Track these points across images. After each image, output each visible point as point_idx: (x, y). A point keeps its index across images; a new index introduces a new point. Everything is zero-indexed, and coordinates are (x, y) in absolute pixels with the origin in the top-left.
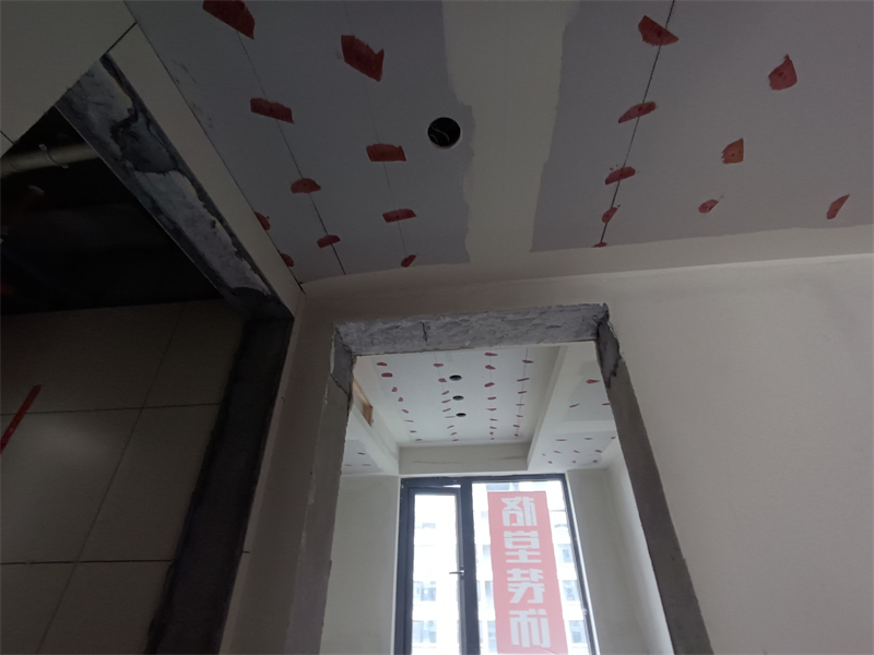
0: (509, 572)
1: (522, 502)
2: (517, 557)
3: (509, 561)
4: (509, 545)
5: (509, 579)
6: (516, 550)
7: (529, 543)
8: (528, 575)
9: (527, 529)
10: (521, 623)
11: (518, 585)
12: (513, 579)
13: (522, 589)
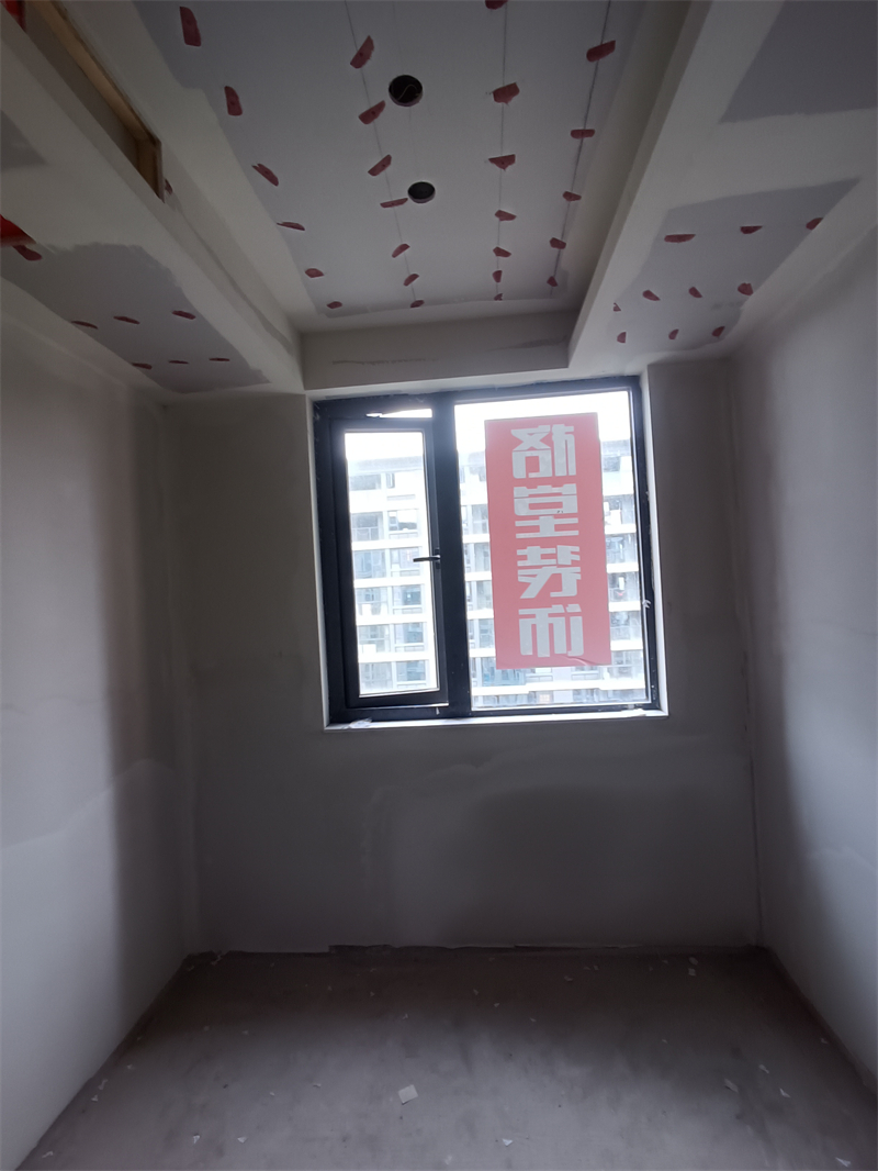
0: (520, 552)
1: (550, 434)
2: (536, 529)
3: (521, 536)
4: (521, 508)
5: (520, 563)
6: (536, 517)
7: (559, 505)
8: (554, 556)
9: (556, 481)
10: (536, 625)
11: (534, 572)
12: (528, 563)
13: (543, 575)
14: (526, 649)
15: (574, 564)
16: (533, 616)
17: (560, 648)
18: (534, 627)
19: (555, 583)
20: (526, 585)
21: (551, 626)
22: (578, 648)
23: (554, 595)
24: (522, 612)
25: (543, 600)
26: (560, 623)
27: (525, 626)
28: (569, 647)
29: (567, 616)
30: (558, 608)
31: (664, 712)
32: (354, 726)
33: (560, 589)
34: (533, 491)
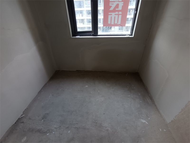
11: (113, 3)
13: (115, 4)
14: (109, 22)
15: (122, 1)
16: (111, 15)
17: (116, 22)
18: (111, 17)
19: (117, 6)
20: (111, 6)
21: (115, 17)
22: (119, 23)
23: (117, 9)
24: (109, 13)
25: (114, 11)
26: (117, 16)
27: (110, 16)
28: (118, 22)
29: (118, 15)
30: (117, 13)
31: (133, 36)
32: (77, 37)
33: (118, 8)
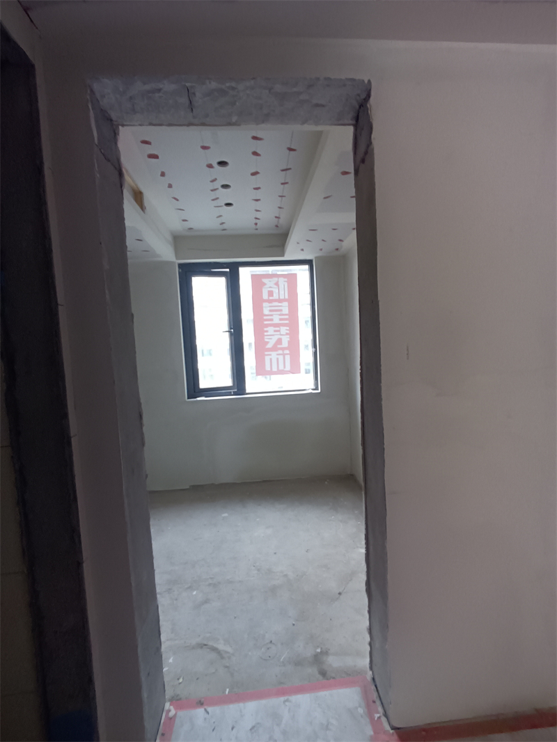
0: (265, 329)
1: (278, 282)
2: (272, 320)
3: (266, 322)
4: (266, 311)
5: (266, 334)
6: (272, 315)
7: (281, 310)
8: (279, 331)
9: (280, 301)
10: (272, 358)
11: (271, 337)
12: (268, 334)
13: (275, 339)
14: (268, 368)
15: (287, 334)
16: (270, 355)
17: (281, 367)
18: (271, 359)
19: (279, 341)
20: (268, 342)
21: (278, 359)
22: (288, 368)
23: (279, 346)
24: (266, 353)
25: (274, 348)
26: (281, 358)
27: (267, 359)
28: (285, 367)
29: (284, 355)
30: (280, 352)
31: (319, 391)
32: (199, 399)
34: (271, 305)
